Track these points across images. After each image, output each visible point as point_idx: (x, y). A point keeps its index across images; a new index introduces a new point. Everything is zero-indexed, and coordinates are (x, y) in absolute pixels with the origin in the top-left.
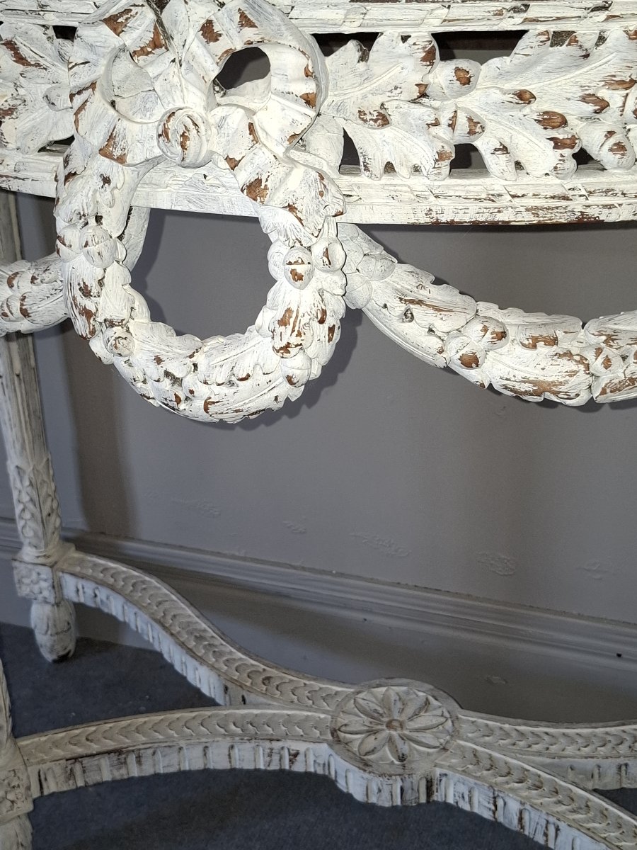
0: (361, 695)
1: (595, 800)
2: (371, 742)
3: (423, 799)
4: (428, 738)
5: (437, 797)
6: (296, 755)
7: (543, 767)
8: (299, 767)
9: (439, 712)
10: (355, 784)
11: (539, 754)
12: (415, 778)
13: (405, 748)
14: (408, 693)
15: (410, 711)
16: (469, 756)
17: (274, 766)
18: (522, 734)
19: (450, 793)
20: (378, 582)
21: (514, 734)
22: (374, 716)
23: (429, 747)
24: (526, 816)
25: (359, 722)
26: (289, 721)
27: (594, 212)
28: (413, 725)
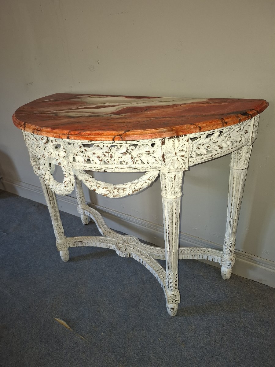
0: (124, 238)
1: (155, 261)
2: (122, 246)
3: (129, 257)
4: (132, 246)
5: (131, 257)
6: (110, 246)
7: (149, 254)
8: (111, 248)
9: (136, 242)
10: (118, 252)
11: (149, 252)
12: (127, 253)
13: (127, 247)
14: (132, 238)
15: (131, 241)
16: (137, 250)
17: (107, 248)
18: (148, 248)
19: (133, 256)
20: (136, 218)
21: (147, 248)
22: (125, 241)
23: (131, 248)
24: (143, 262)
25: (121, 242)
26: (110, 240)
27: (106, 171)
28: (131, 244)
